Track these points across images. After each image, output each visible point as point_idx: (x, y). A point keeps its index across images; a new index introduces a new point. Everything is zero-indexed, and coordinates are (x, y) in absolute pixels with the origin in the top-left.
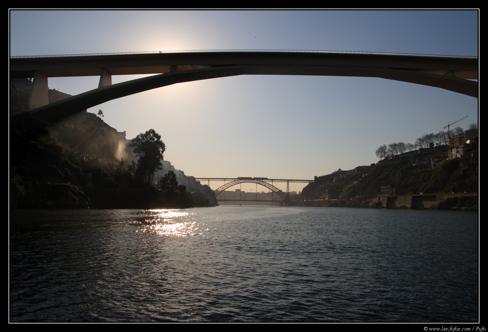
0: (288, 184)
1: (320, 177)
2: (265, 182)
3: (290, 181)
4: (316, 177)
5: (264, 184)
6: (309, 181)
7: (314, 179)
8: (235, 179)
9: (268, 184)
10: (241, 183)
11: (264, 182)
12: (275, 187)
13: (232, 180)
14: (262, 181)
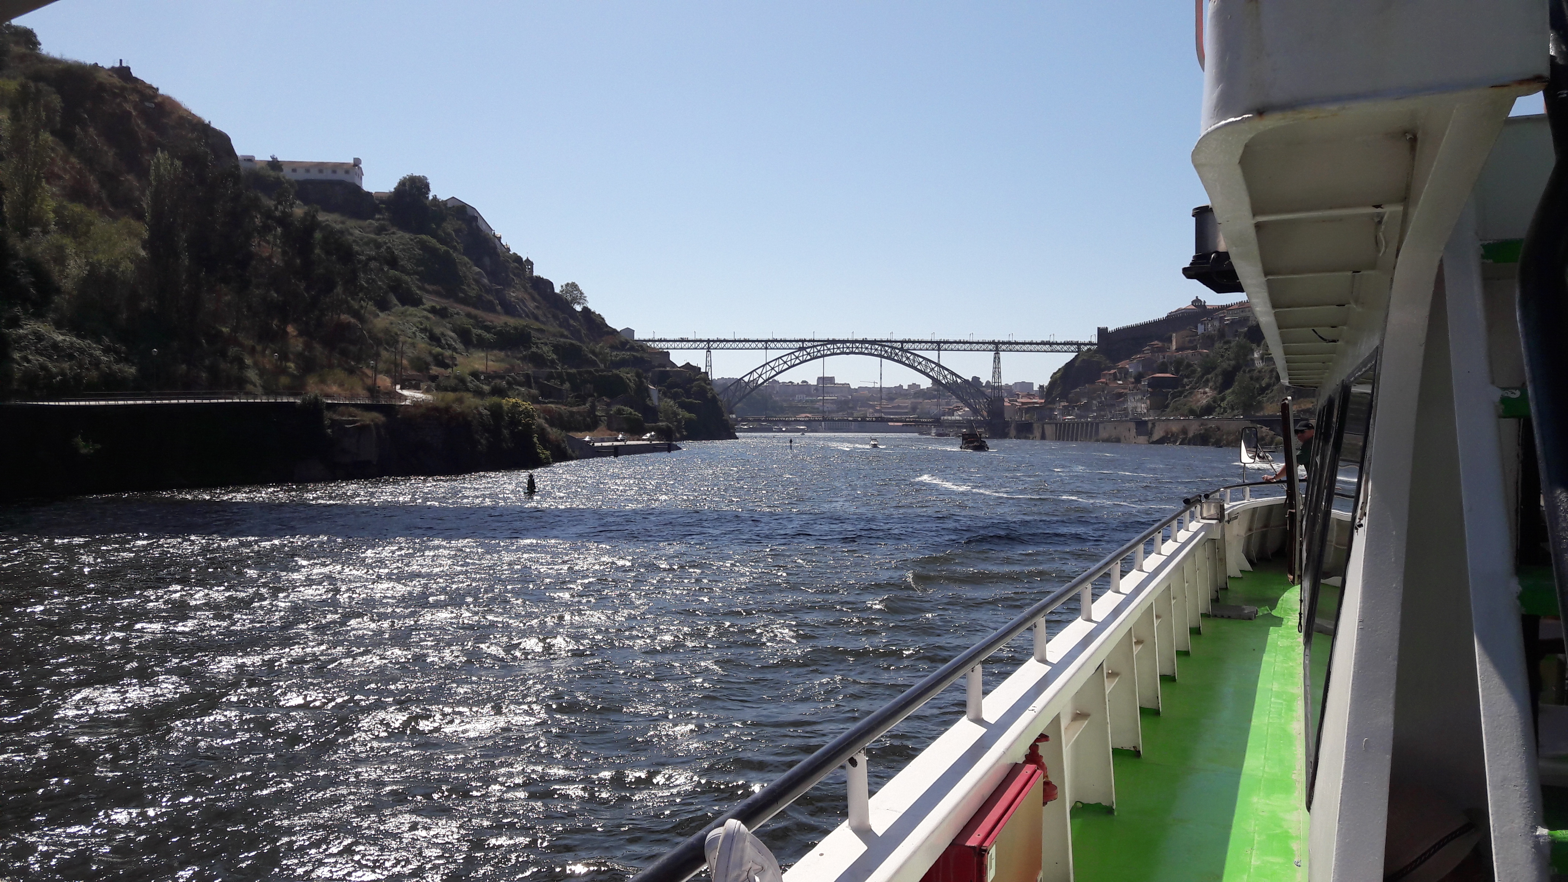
0: (997, 360)
1: (1118, 332)
2: (912, 354)
3: (1004, 347)
4: (1102, 332)
5: (908, 358)
6: (1078, 344)
7: (1095, 340)
8: (803, 341)
9: (924, 358)
10: (823, 356)
11: (907, 351)
12: (947, 370)
13: (791, 345)
14: (901, 349)
